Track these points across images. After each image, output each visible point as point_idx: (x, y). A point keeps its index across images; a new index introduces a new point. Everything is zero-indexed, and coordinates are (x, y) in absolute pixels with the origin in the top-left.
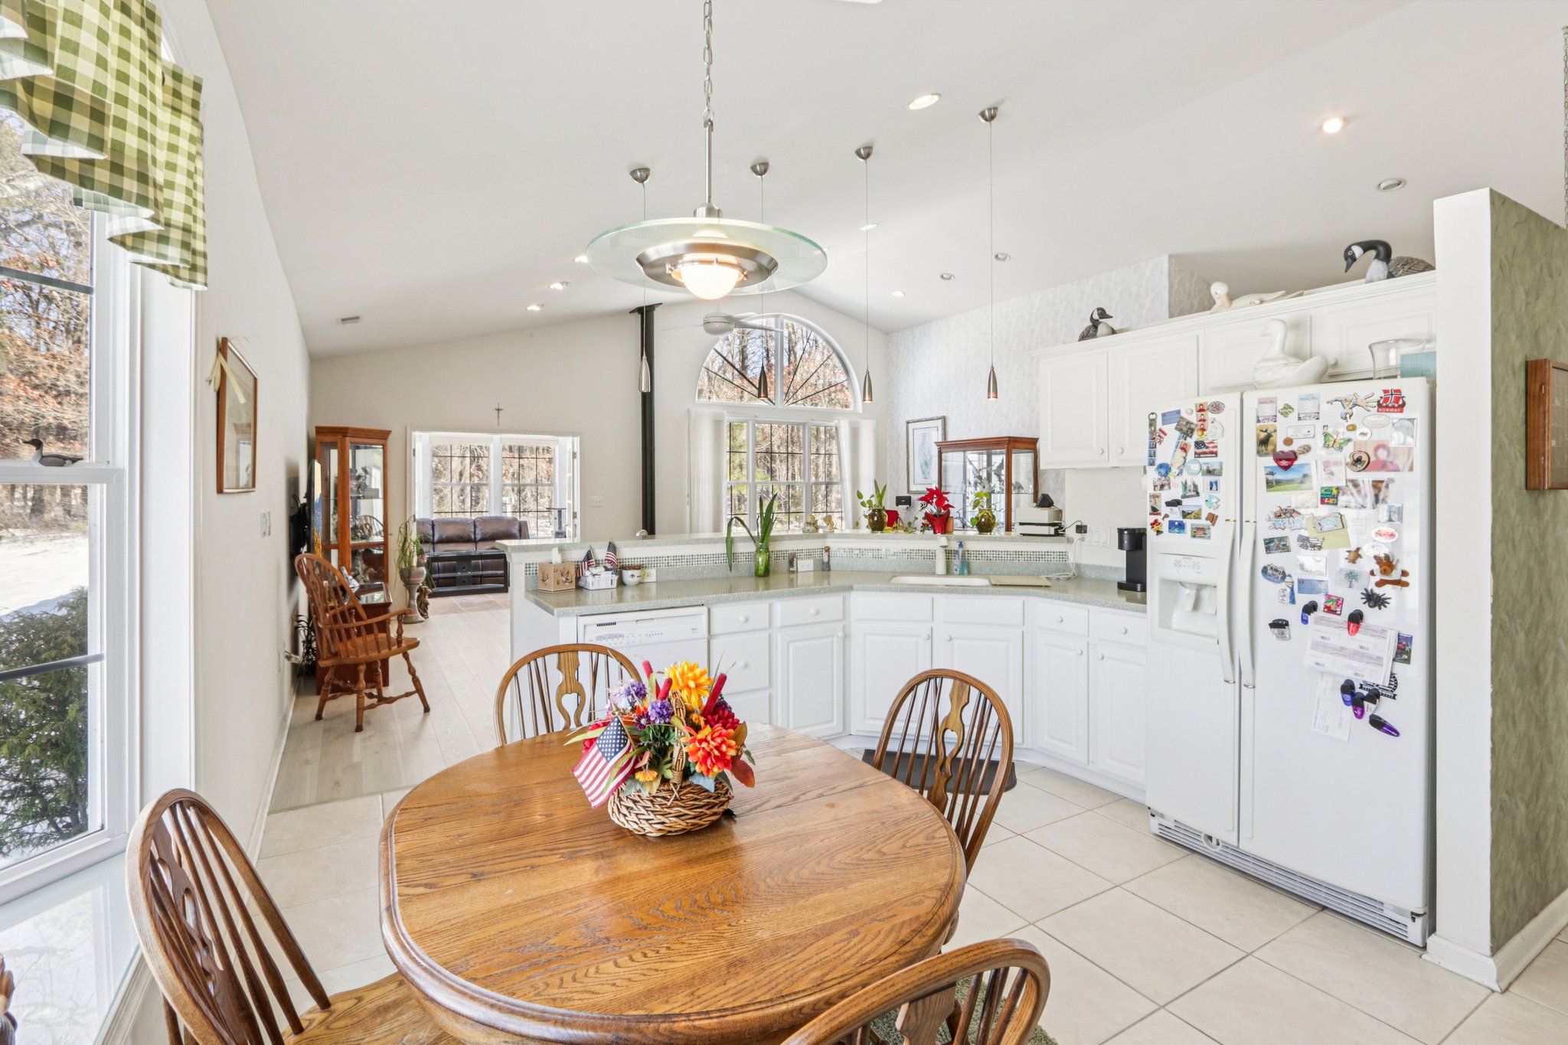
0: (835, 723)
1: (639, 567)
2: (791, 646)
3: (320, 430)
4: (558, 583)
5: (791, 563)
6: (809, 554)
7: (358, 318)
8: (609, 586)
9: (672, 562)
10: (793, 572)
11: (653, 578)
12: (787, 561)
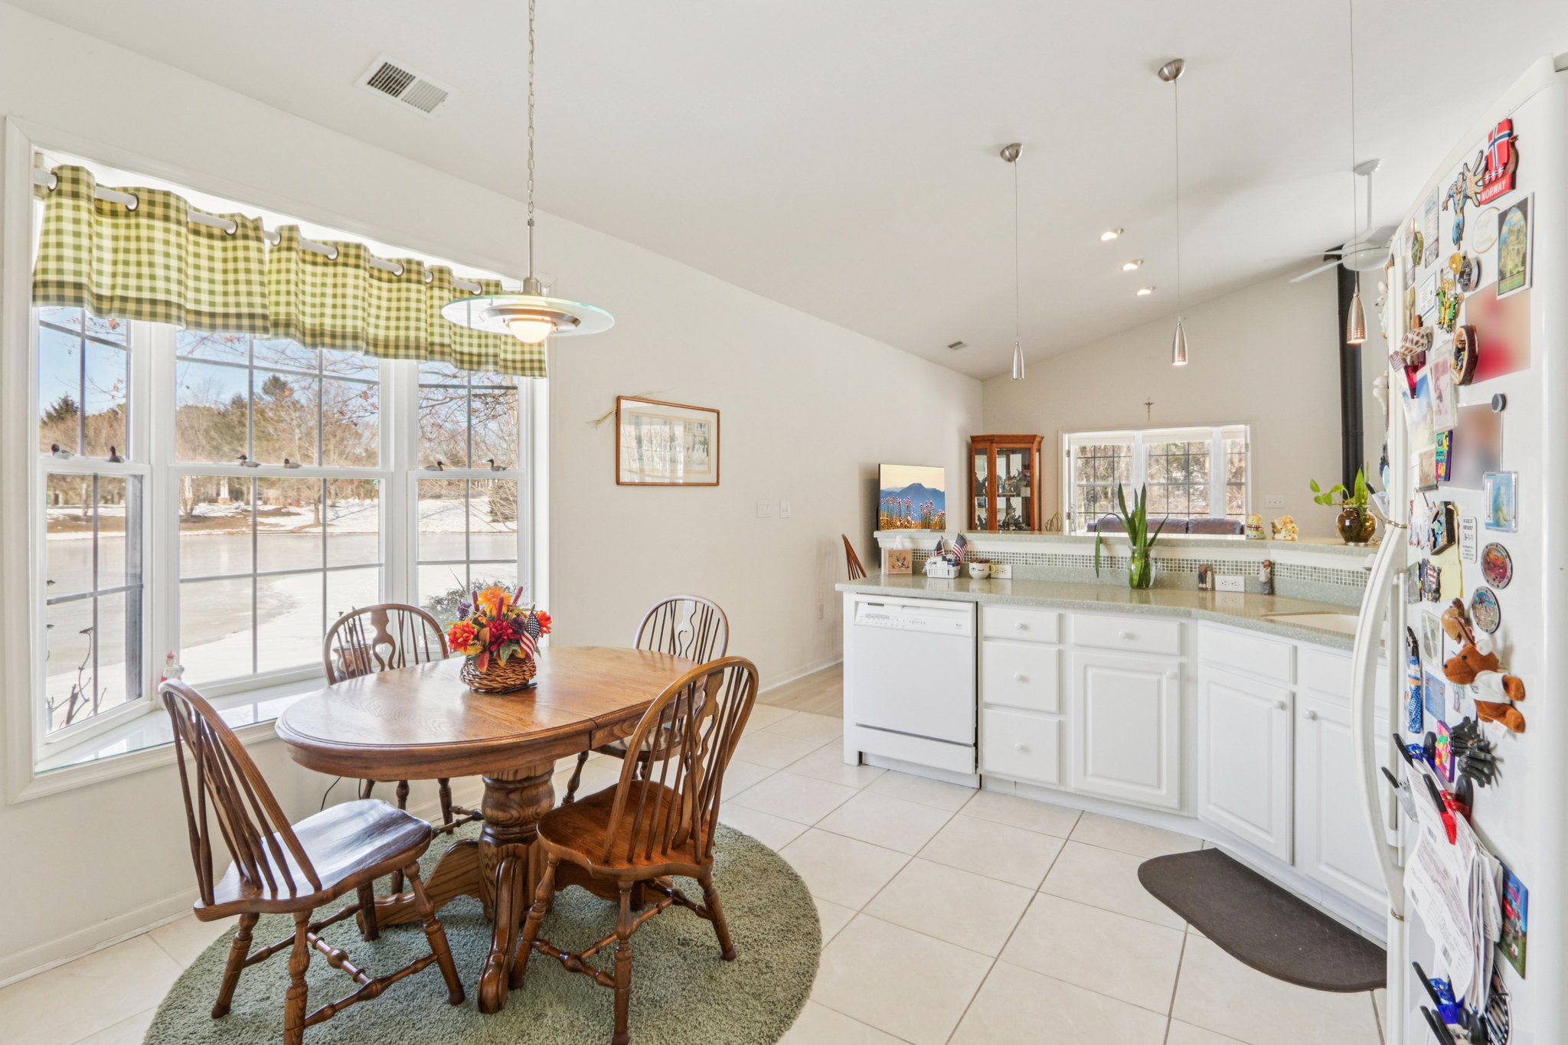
0: (1164, 792)
1: (986, 561)
2: (1090, 672)
3: (974, 439)
4: (893, 567)
5: (1202, 578)
6: (1237, 568)
7: (959, 343)
8: (947, 576)
9: (1030, 560)
10: (1202, 589)
11: (1008, 575)
12: (1196, 574)
